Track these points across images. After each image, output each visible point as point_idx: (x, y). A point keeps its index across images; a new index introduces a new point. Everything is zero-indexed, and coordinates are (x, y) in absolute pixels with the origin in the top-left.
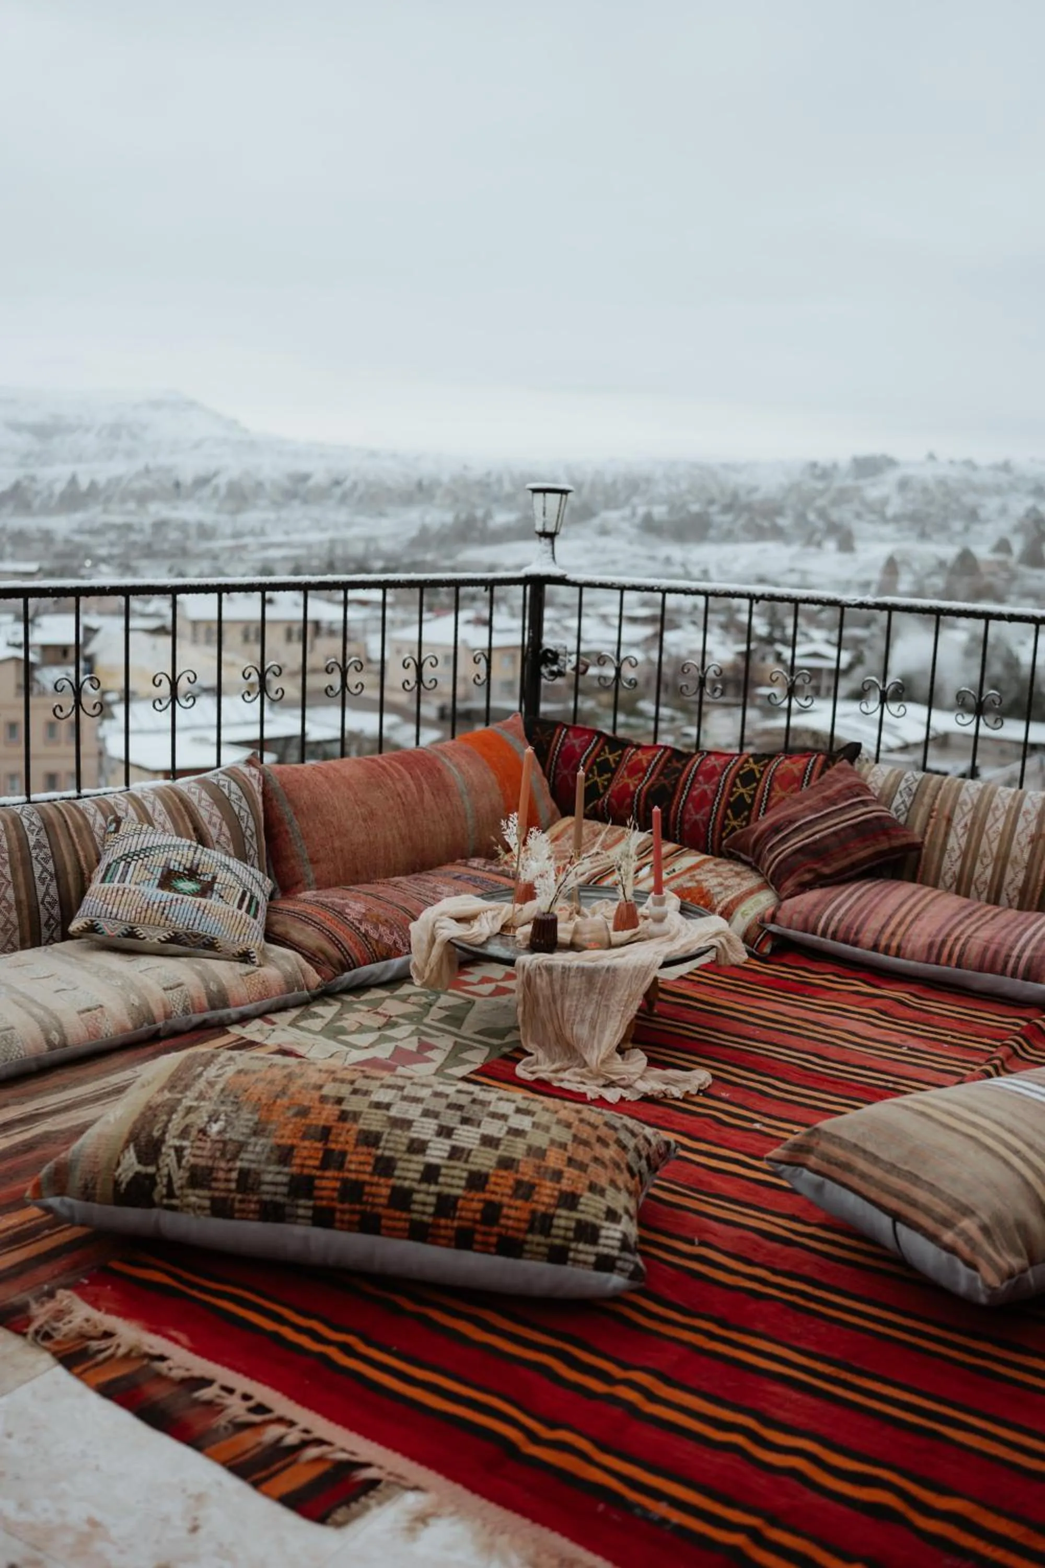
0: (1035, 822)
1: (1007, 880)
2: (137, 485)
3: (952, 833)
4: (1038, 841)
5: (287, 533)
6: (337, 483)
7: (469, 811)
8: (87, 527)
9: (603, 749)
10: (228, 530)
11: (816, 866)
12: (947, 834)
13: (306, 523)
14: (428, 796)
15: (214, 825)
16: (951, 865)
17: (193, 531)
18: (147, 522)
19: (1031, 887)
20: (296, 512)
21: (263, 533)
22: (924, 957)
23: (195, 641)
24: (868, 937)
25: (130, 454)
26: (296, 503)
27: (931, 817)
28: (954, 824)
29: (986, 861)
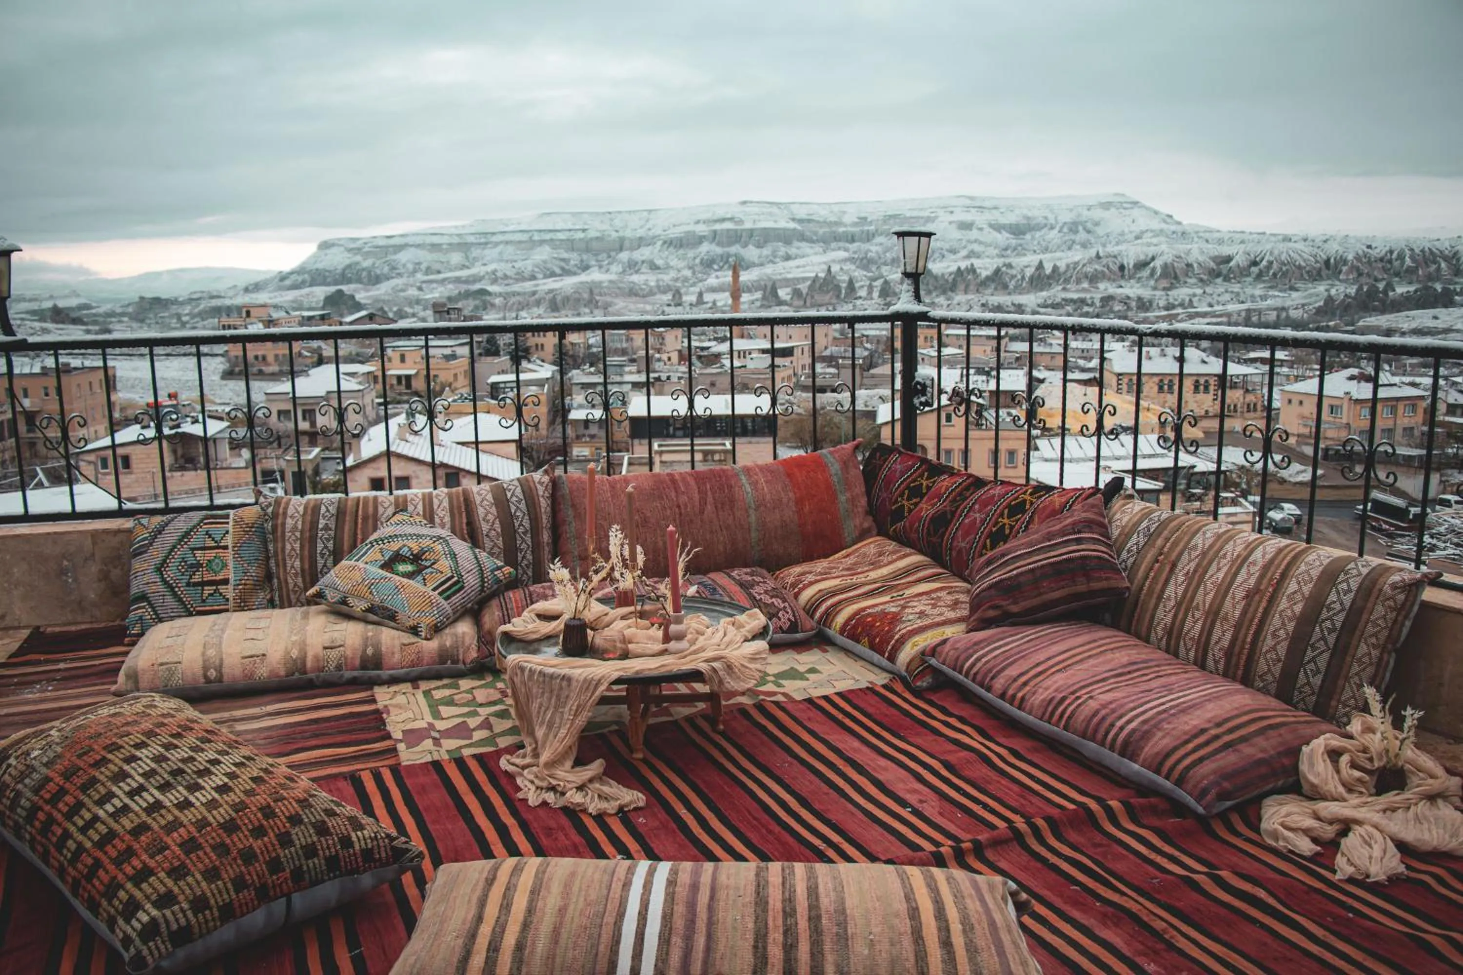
0: (1257, 574)
1: (1214, 638)
2: (1089, 269)
3: (1172, 581)
4: (1253, 597)
5: (1211, 305)
6: (1255, 263)
7: (754, 525)
8: (1049, 302)
9: (921, 476)
10: (1162, 303)
11: (1004, 603)
12: (1167, 582)
13: (1227, 297)
14: (709, 508)
15: (488, 521)
16: (1164, 616)
17: (1133, 304)
18: (1098, 296)
19: (1237, 649)
20: (1219, 287)
21: (1191, 304)
22: (1040, 714)
23: (1119, 391)
24: (999, 684)
25: (1084, 245)
26: (1219, 280)
27: (1157, 561)
28: (1177, 571)
29: (1197, 615)
